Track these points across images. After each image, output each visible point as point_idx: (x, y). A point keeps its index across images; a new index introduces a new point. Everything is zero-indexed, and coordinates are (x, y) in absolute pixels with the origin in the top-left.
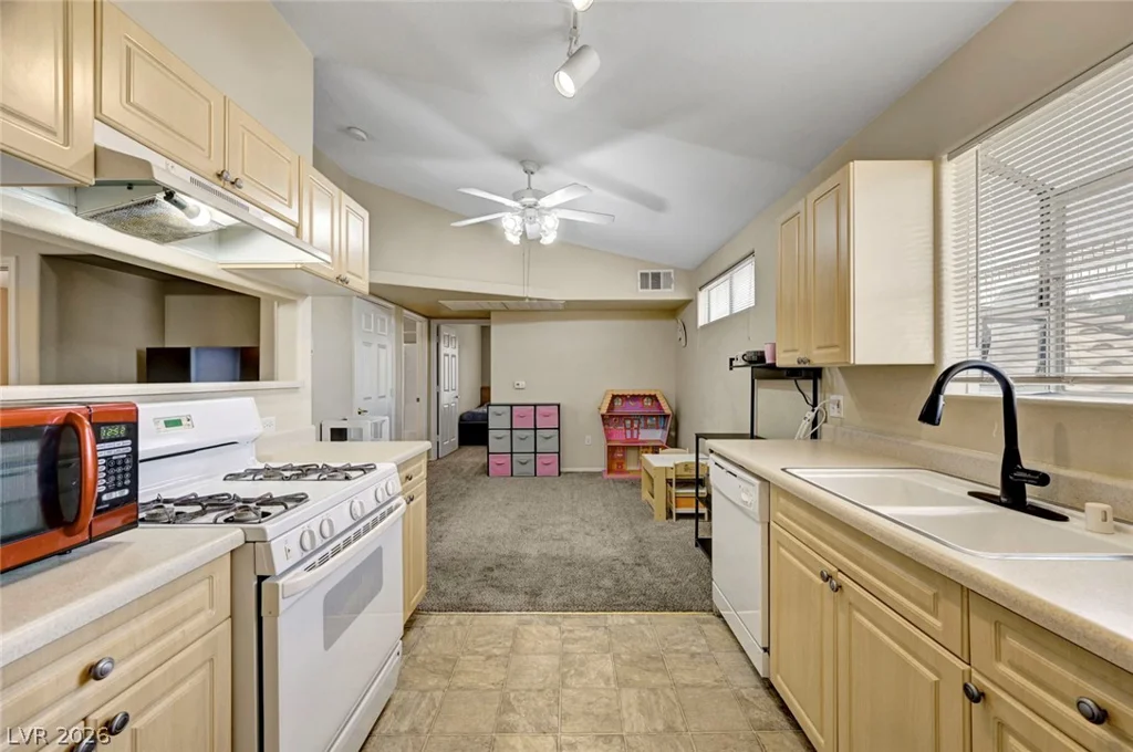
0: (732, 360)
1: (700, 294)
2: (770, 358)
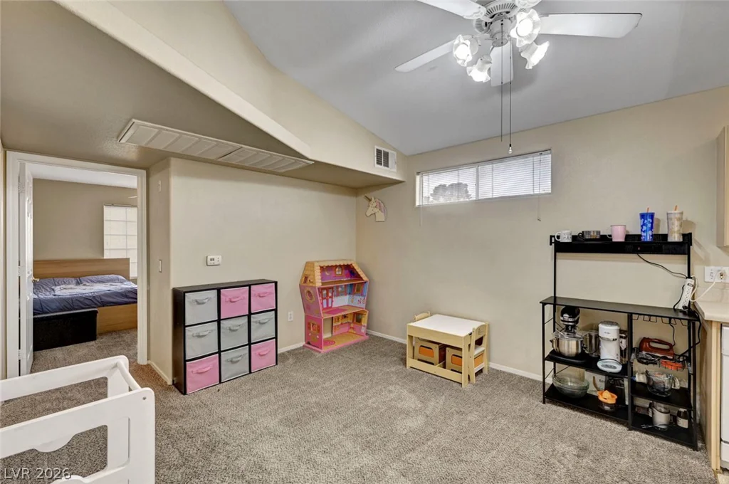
0: (551, 237)
1: (418, 178)
2: (619, 237)
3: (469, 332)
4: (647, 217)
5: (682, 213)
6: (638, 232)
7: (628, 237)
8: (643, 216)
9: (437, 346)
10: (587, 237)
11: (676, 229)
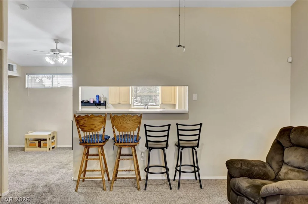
1: (27, 76)
2: (92, 102)
3: (50, 134)
4: (98, 96)
5: (103, 96)
6: (96, 100)
7: (94, 101)
8: (97, 96)
9: (37, 141)
10: (84, 101)
11: (102, 99)
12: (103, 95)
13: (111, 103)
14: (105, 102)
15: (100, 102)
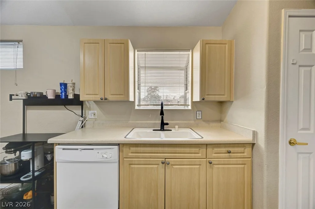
0: (13, 95)
2: (51, 96)
6: (60, 94)
7: (56, 96)
8: (61, 84)
11: (71, 92)
12: (73, 82)
13: (94, 99)
14: (77, 96)
15: (66, 96)
